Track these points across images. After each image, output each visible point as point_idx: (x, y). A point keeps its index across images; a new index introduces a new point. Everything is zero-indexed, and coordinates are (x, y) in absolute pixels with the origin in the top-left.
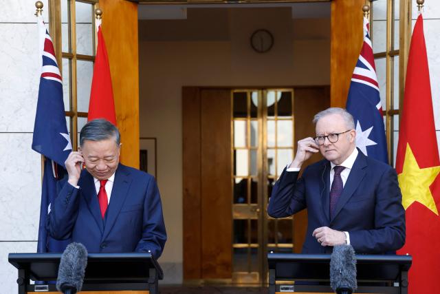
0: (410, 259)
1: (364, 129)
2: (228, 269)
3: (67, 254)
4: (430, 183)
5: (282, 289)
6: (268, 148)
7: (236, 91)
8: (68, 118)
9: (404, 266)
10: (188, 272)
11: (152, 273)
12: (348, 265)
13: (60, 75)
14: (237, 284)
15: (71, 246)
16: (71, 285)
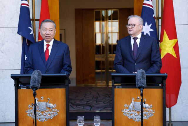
0: (167, 75)
1: (148, 25)
2: (94, 80)
3: (33, 74)
4: (173, 46)
5: (117, 87)
6: (109, 33)
7: (96, 10)
8: (32, 21)
9: (164, 78)
10: (78, 81)
11: (67, 82)
12: (143, 77)
13: (28, 4)
14: (97, 86)
15: (35, 71)
16: (35, 86)
